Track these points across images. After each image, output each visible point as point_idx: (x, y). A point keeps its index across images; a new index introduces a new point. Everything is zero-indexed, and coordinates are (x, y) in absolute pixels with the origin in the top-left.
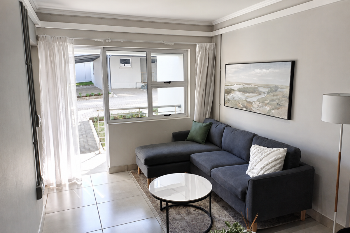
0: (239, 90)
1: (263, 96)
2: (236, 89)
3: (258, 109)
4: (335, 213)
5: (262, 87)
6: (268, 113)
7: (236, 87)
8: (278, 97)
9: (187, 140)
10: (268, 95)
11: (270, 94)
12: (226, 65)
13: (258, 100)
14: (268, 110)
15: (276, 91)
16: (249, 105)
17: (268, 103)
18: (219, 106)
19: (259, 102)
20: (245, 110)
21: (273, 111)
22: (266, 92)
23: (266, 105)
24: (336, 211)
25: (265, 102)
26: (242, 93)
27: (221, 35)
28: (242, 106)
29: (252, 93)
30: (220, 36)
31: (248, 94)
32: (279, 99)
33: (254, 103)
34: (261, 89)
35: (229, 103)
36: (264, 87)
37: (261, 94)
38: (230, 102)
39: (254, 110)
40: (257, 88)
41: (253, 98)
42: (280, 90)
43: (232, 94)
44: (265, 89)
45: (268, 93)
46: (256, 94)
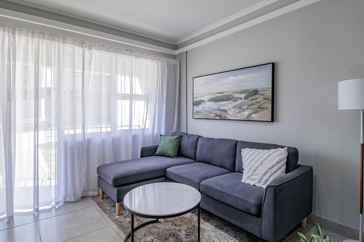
0: (211, 100)
1: (239, 102)
2: (206, 100)
3: (233, 115)
4: (361, 215)
5: (238, 93)
6: (247, 117)
7: (206, 98)
8: (259, 100)
9: (156, 155)
10: (246, 100)
11: (248, 98)
12: (193, 78)
13: (234, 107)
14: (247, 115)
15: (256, 94)
16: (222, 113)
17: (246, 109)
18: (186, 119)
19: (235, 109)
20: (219, 118)
21: (253, 115)
22: (243, 98)
23: (244, 111)
24: (361, 213)
25: (243, 107)
26: (214, 102)
27: (187, 52)
28: (214, 115)
29: (226, 100)
30: (185, 53)
31: (222, 103)
32: (260, 102)
33: (229, 111)
34: (237, 95)
35: (198, 114)
36: (241, 93)
37: (237, 100)
38: (200, 114)
39: (229, 117)
40: (231, 95)
41: (228, 106)
42: (260, 93)
43: (201, 105)
44: (242, 94)
45: (246, 98)
46: (231, 102)
